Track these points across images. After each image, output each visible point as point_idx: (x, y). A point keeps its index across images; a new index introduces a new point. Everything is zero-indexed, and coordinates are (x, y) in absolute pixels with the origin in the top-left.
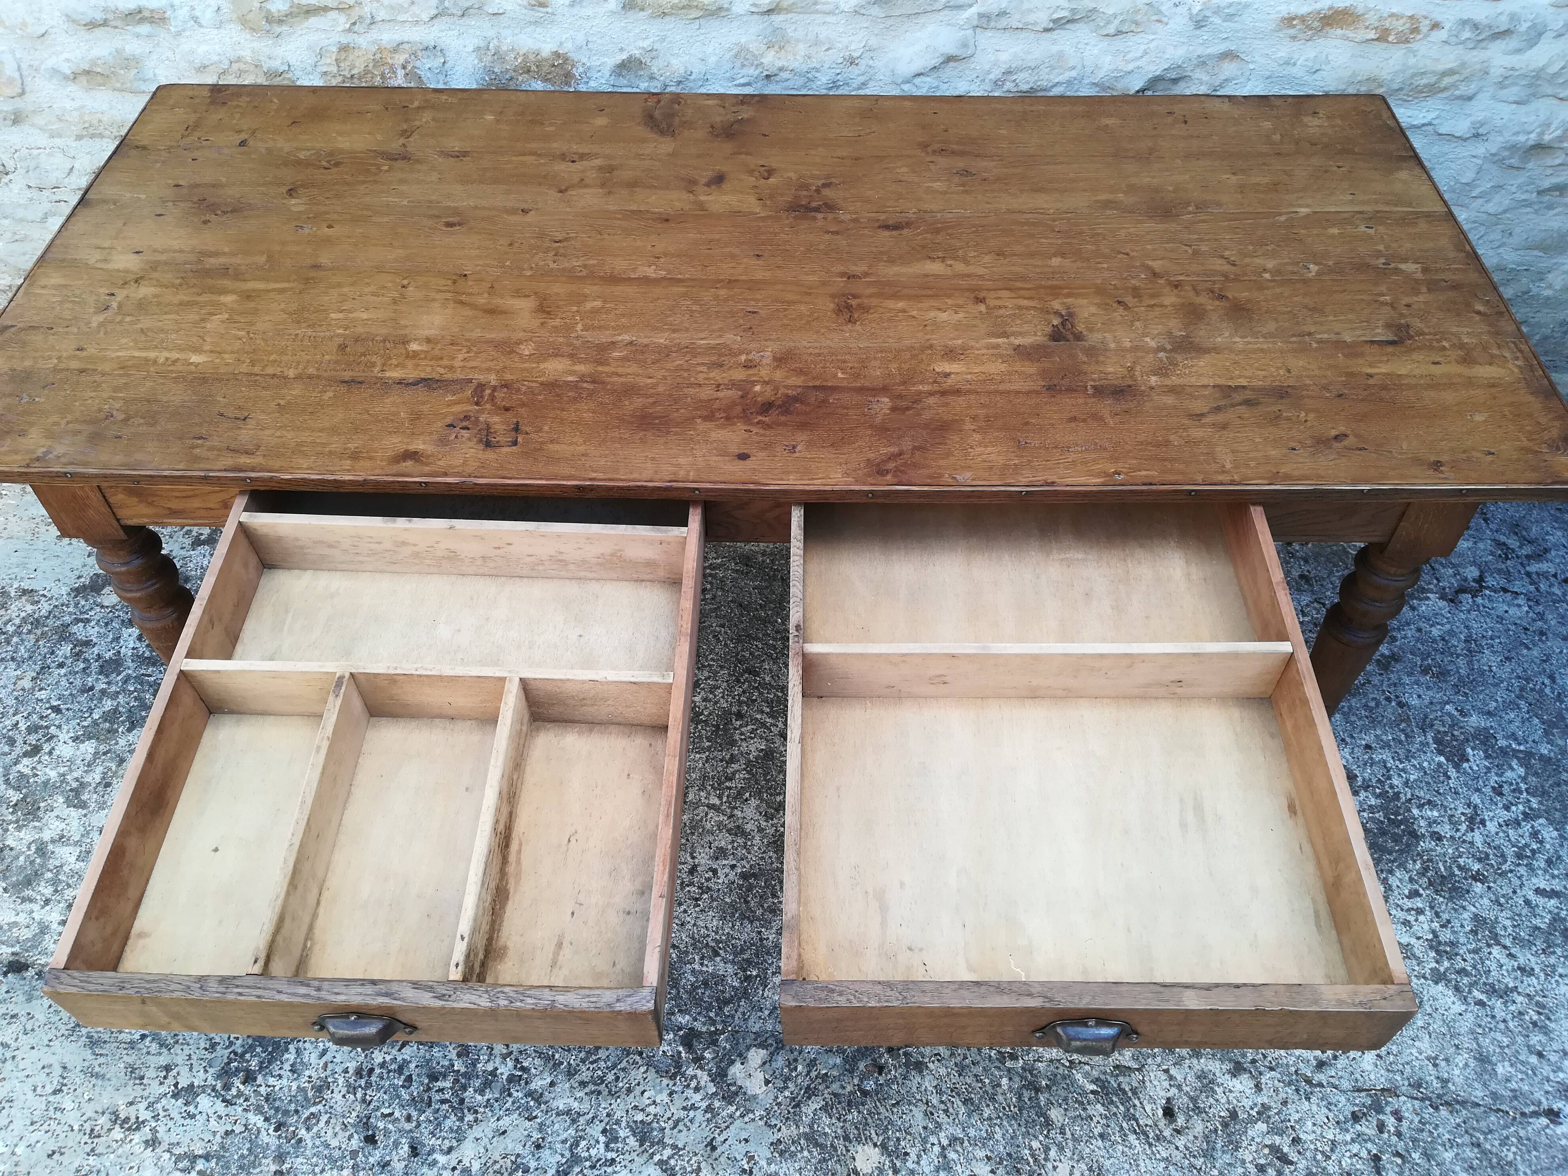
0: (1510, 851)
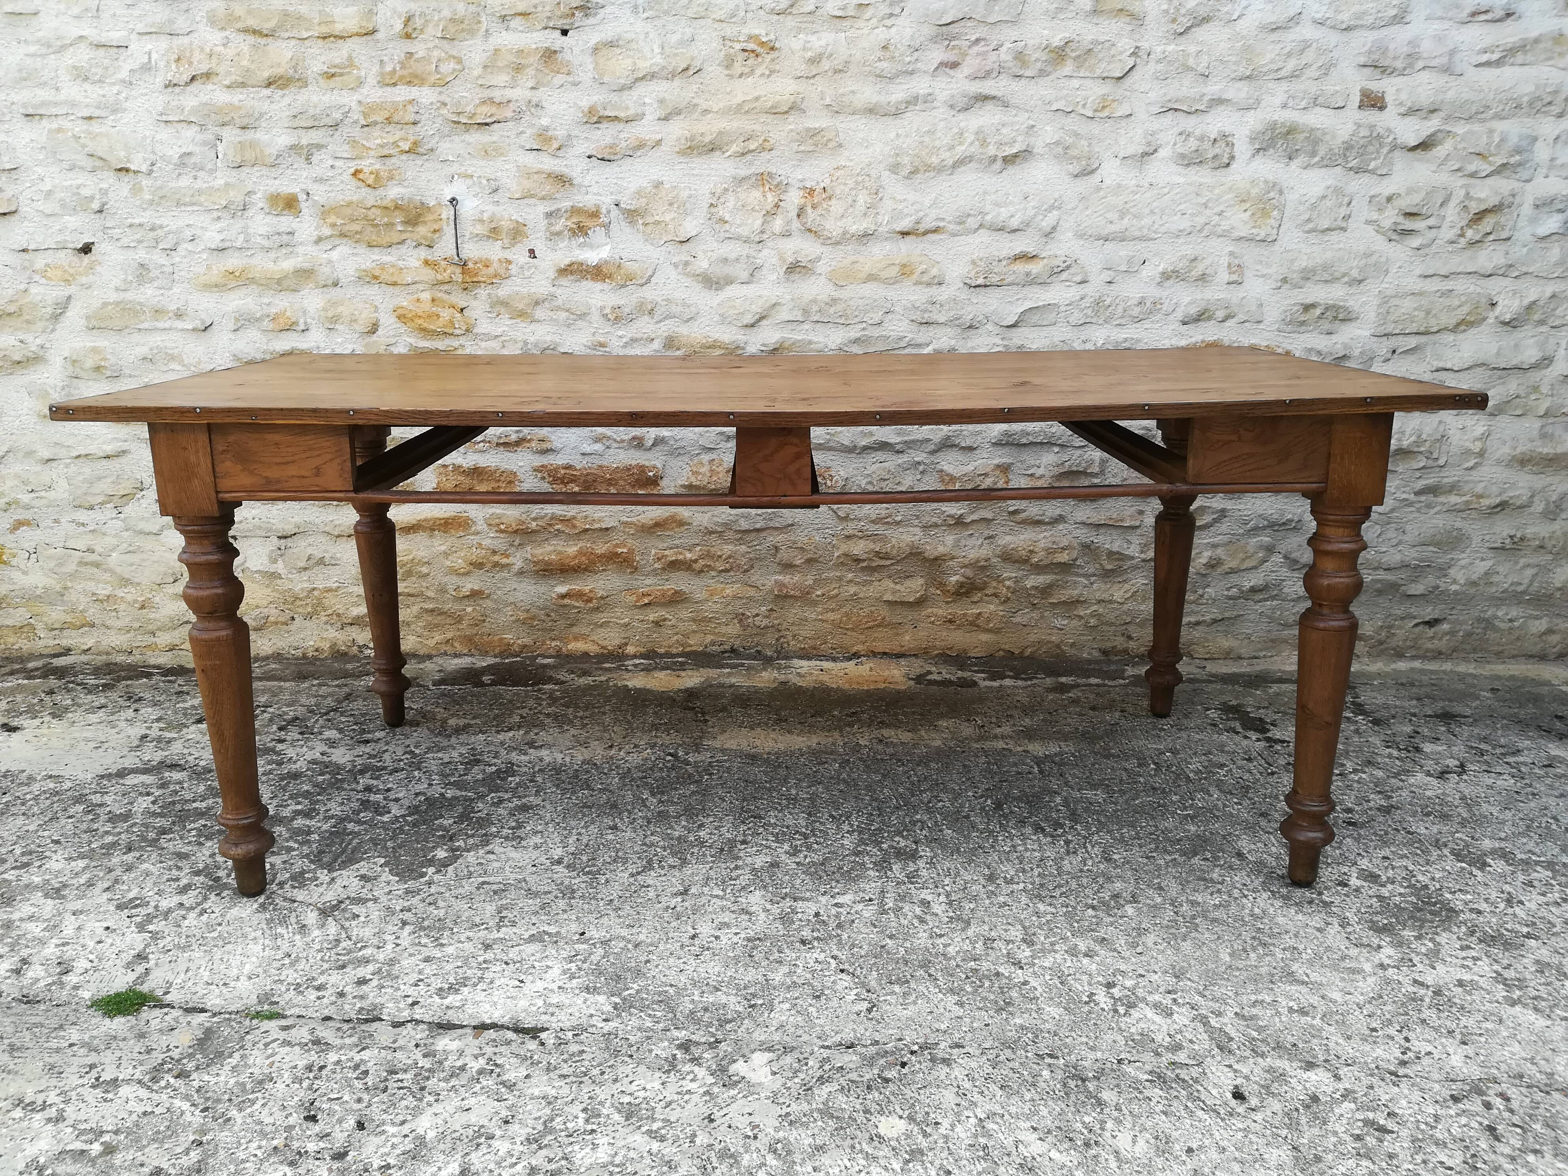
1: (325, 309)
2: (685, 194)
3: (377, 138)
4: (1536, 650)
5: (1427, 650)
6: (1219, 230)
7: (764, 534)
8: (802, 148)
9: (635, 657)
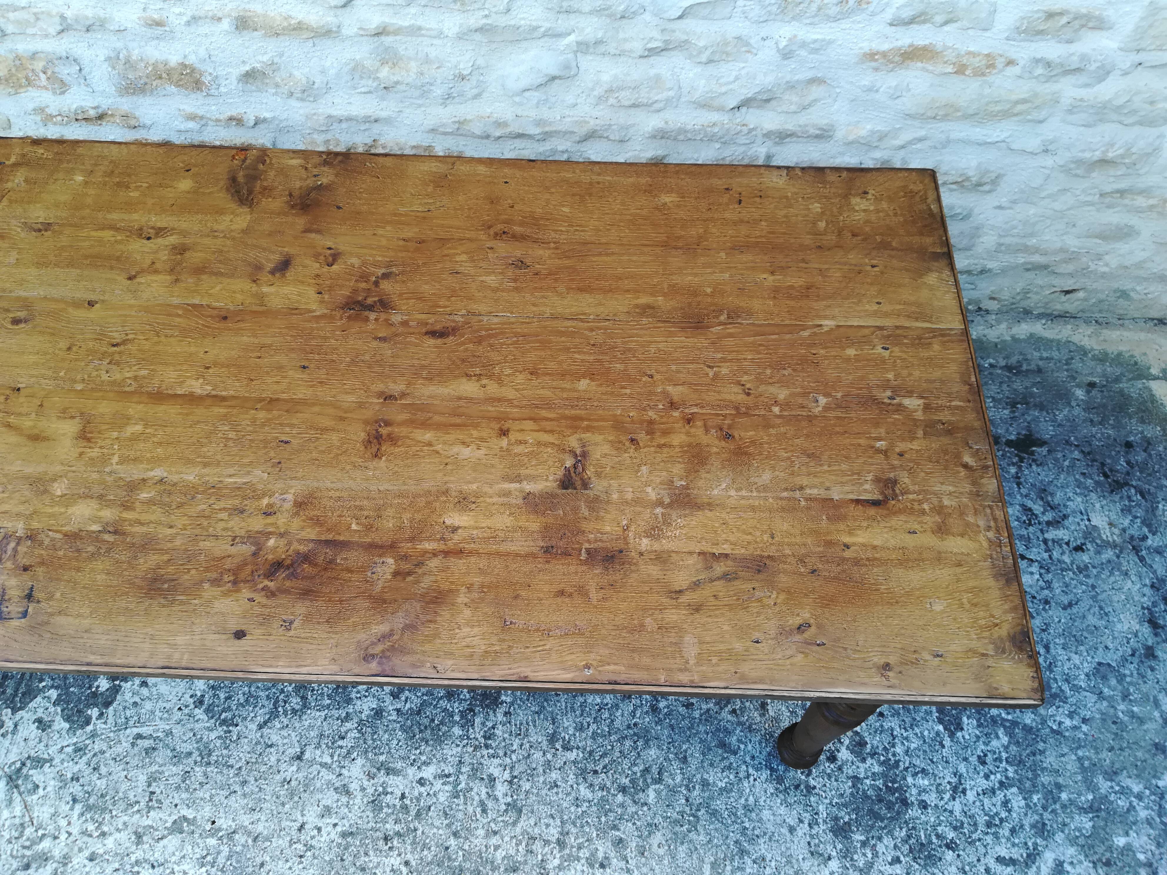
0: (982, 820)
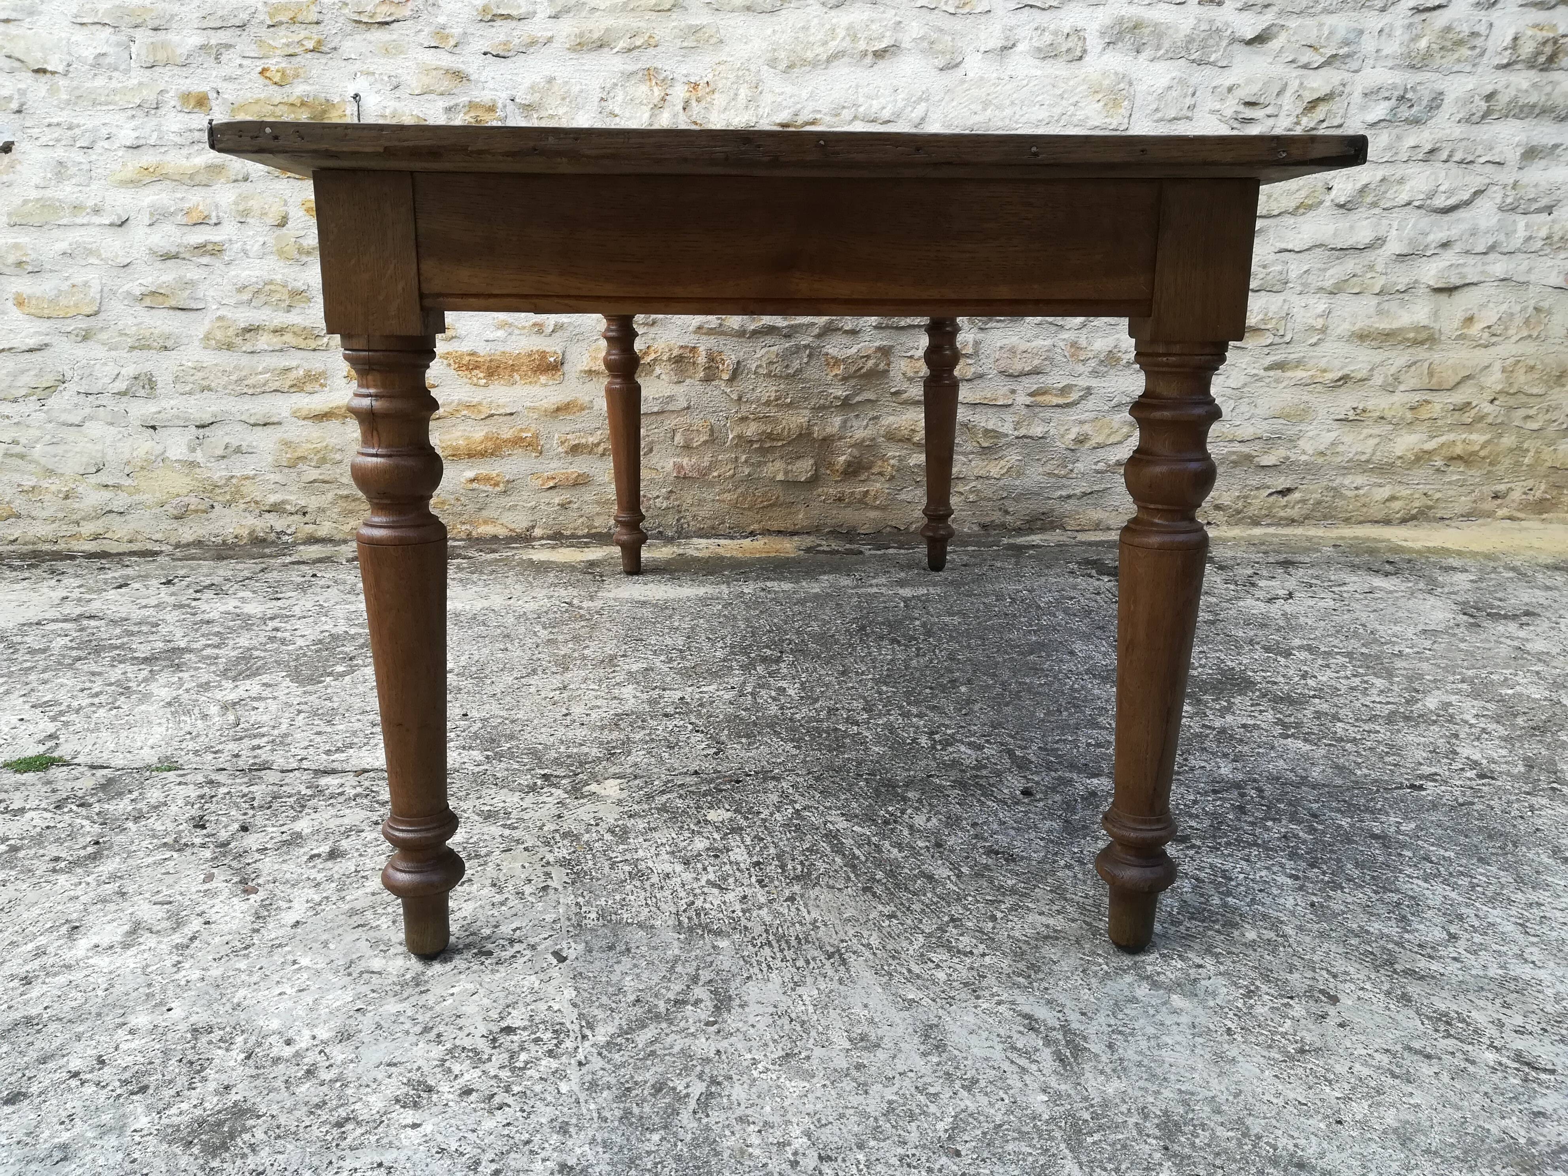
1: (236, 203)
2: (576, 89)
3: (282, 38)
4: (1380, 516)
5: (1281, 519)
6: (1075, 120)
7: (660, 418)
8: (685, 44)
9: (542, 538)
